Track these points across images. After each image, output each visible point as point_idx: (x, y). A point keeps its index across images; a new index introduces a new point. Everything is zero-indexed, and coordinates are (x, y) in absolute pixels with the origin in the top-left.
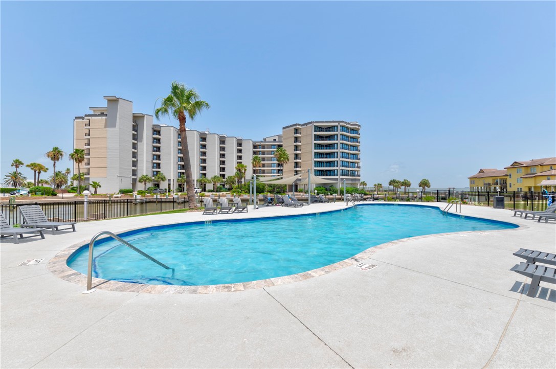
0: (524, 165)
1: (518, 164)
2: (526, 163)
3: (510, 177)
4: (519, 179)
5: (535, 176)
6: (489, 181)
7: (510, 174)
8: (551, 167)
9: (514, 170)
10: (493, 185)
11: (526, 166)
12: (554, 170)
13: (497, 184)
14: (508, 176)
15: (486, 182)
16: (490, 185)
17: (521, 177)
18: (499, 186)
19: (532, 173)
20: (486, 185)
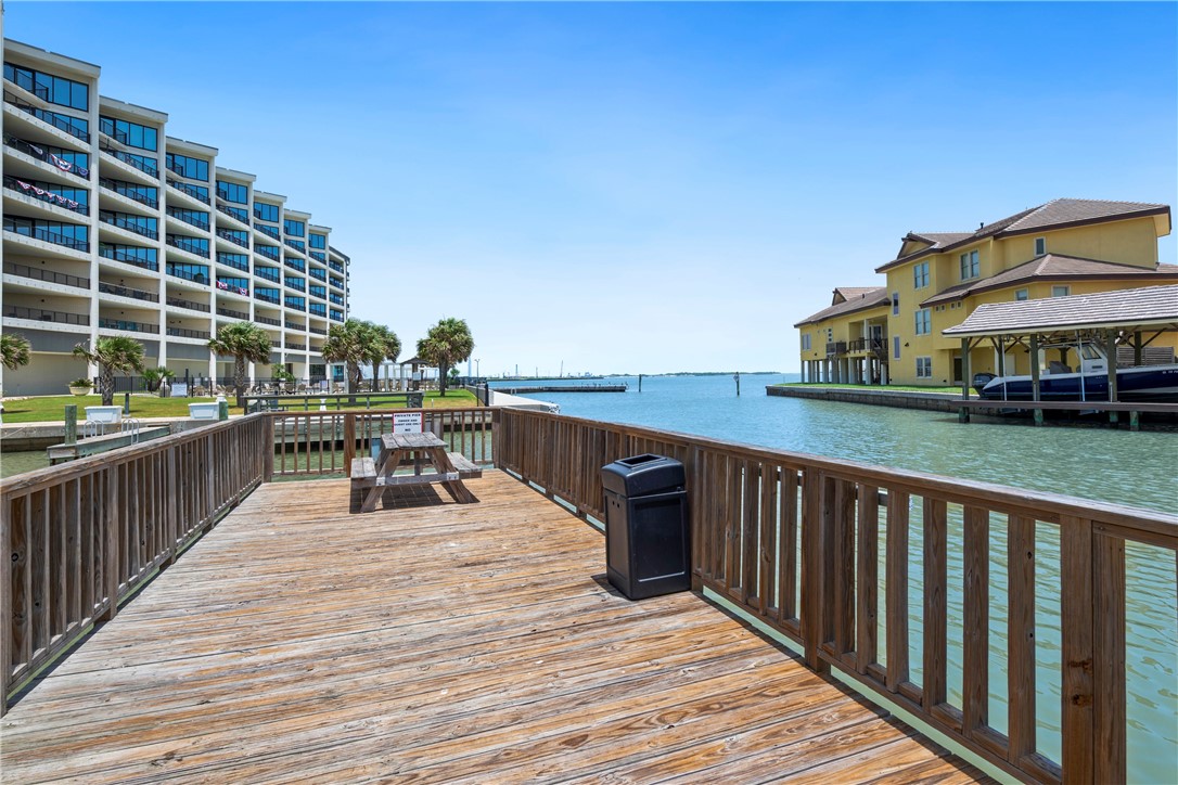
0: (935, 247)
1: (918, 245)
2: (945, 234)
4: (920, 316)
5: (970, 293)
6: (843, 332)
7: (896, 295)
8: (1040, 243)
9: (907, 274)
10: (852, 352)
11: (942, 250)
12: (1053, 255)
13: (862, 347)
14: (888, 304)
15: (835, 340)
16: (845, 352)
17: (922, 306)
18: (865, 352)
19: (965, 281)
20: (832, 350)
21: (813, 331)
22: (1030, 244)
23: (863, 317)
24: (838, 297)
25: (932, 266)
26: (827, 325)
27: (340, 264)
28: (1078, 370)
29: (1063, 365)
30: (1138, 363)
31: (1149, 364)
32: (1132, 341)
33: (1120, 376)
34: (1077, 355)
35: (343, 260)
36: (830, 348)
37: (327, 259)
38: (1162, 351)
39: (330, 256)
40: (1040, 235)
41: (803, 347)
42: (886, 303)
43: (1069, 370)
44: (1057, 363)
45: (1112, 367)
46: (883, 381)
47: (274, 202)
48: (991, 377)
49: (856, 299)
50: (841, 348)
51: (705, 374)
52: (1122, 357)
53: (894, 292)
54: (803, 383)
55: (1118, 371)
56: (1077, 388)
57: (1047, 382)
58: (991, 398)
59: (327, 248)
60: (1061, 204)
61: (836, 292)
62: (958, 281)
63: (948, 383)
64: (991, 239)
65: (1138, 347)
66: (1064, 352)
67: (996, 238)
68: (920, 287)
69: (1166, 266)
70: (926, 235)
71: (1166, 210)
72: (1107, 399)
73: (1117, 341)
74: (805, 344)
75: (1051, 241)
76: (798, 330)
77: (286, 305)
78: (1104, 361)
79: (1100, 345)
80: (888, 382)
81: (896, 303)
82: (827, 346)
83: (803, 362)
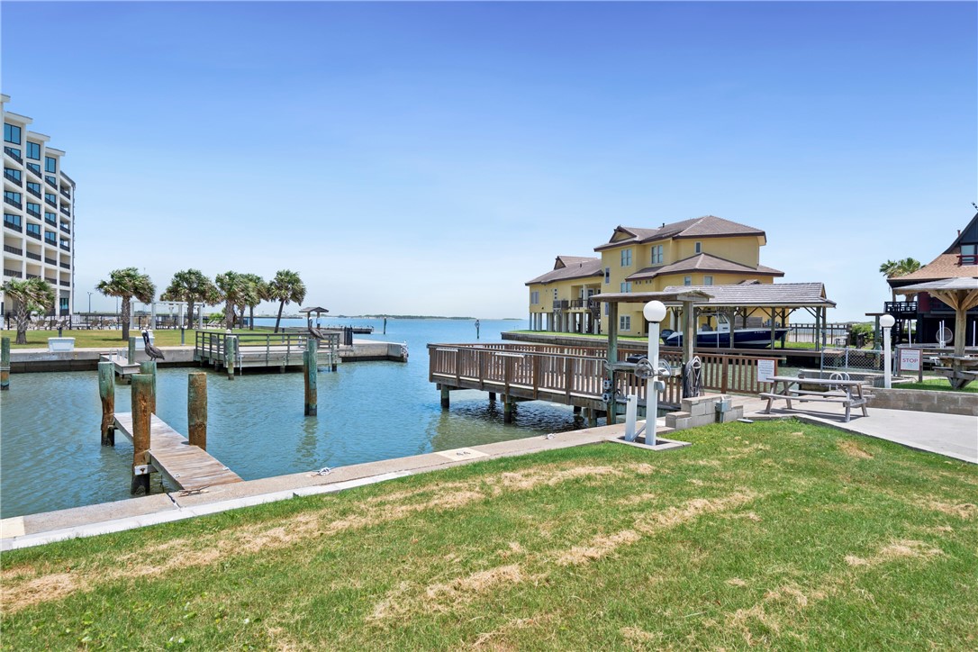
0: (637, 239)
1: (625, 236)
2: (643, 231)
3: (607, 282)
4: (624, 286)
5: (658, 275)
6: (566, 293)
7: (608, 269)
8: (698, 245)
9: (616, 255)
10: (573, 308)
11: (641, 242)
12: (706, 254)
13: (581, 305)
14: (602, 275)
15: (560, 299)
16: (567, 308)
17: (627, 280)
18: (583, 309)
19: (653, 265)
20: (558, 306)
21: (541, 289)
22: (692, 245)
23: (583, 283)
24: (559, 263)
25: (633, 252)
26: (554, 286)
27: (68, 188)
28: (716, 330)
29: (708, 326)
30: (744, 327)
31: (751, 327)
32: (742, 313)
33: (736, 334)
34: (715, 320)
35: (70, 184)
36: (556, 304)
37: (58, 184)
38: (757, 319)
39: (61, 181)
40: (698, 241)
41: (532, 301)
42: (600, 274)
43: (711, 330)
44: (705, 325)
45: (732, 330)
46: (596, 331)
47: (18, 122)
48: (671, 332)
49: (574, 267)
50: (565, 304)
51: (404, 317)
52: (738, 322)
53: (607, 267)
54: (530, 330)
55: (735, 331)
56: (715, 340)
57: (700, 336)
58: (670, 345)
59: (58, 172)
60: (710, 220)
61: (558, 259)
62: (650, 265)
63: (641, 335)
64: (671, 239)
65: (745, 317)
66: (709, 318)
67: (674, 239)
68: (625, 266)
69: (762, 267)
70: (630, 229)
71: (763, 234)
72: (729, 347)
73: (735, 313)
74: (534, 299)
75: (705, 245)
76: (528, 287)
77: (28, 234)
78: (728, 325)
79: (727, 316)
80: (599, 332)
81: (608, 275)
82: (554, 302)
83: (531, 314)
